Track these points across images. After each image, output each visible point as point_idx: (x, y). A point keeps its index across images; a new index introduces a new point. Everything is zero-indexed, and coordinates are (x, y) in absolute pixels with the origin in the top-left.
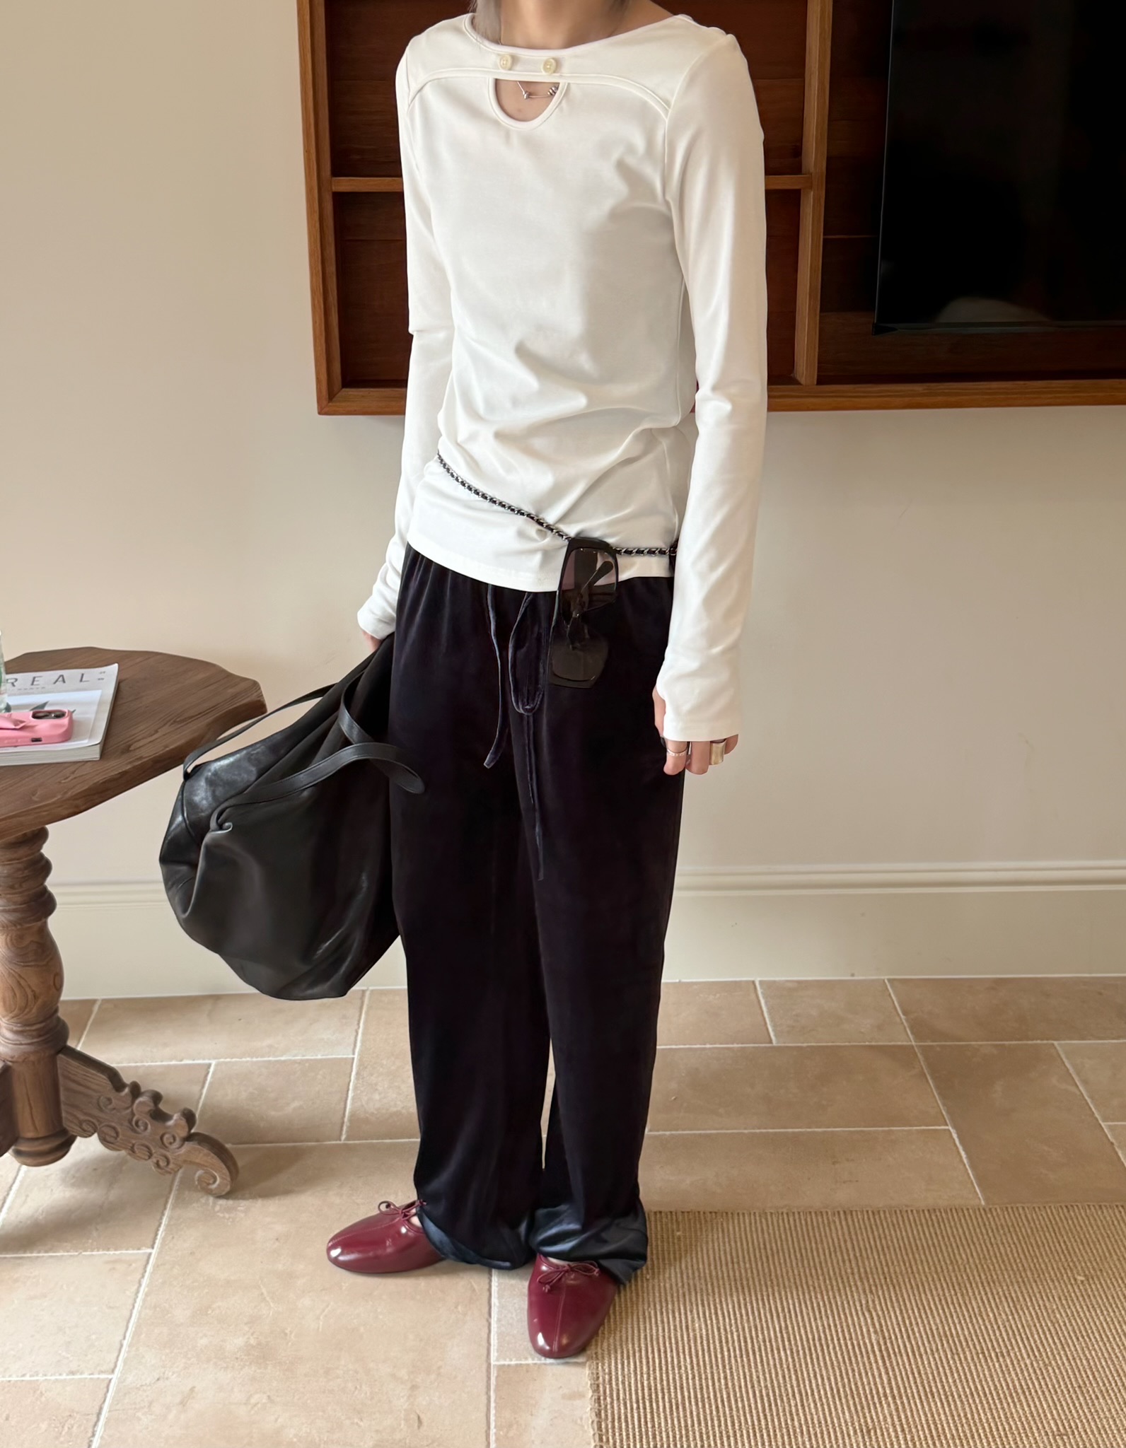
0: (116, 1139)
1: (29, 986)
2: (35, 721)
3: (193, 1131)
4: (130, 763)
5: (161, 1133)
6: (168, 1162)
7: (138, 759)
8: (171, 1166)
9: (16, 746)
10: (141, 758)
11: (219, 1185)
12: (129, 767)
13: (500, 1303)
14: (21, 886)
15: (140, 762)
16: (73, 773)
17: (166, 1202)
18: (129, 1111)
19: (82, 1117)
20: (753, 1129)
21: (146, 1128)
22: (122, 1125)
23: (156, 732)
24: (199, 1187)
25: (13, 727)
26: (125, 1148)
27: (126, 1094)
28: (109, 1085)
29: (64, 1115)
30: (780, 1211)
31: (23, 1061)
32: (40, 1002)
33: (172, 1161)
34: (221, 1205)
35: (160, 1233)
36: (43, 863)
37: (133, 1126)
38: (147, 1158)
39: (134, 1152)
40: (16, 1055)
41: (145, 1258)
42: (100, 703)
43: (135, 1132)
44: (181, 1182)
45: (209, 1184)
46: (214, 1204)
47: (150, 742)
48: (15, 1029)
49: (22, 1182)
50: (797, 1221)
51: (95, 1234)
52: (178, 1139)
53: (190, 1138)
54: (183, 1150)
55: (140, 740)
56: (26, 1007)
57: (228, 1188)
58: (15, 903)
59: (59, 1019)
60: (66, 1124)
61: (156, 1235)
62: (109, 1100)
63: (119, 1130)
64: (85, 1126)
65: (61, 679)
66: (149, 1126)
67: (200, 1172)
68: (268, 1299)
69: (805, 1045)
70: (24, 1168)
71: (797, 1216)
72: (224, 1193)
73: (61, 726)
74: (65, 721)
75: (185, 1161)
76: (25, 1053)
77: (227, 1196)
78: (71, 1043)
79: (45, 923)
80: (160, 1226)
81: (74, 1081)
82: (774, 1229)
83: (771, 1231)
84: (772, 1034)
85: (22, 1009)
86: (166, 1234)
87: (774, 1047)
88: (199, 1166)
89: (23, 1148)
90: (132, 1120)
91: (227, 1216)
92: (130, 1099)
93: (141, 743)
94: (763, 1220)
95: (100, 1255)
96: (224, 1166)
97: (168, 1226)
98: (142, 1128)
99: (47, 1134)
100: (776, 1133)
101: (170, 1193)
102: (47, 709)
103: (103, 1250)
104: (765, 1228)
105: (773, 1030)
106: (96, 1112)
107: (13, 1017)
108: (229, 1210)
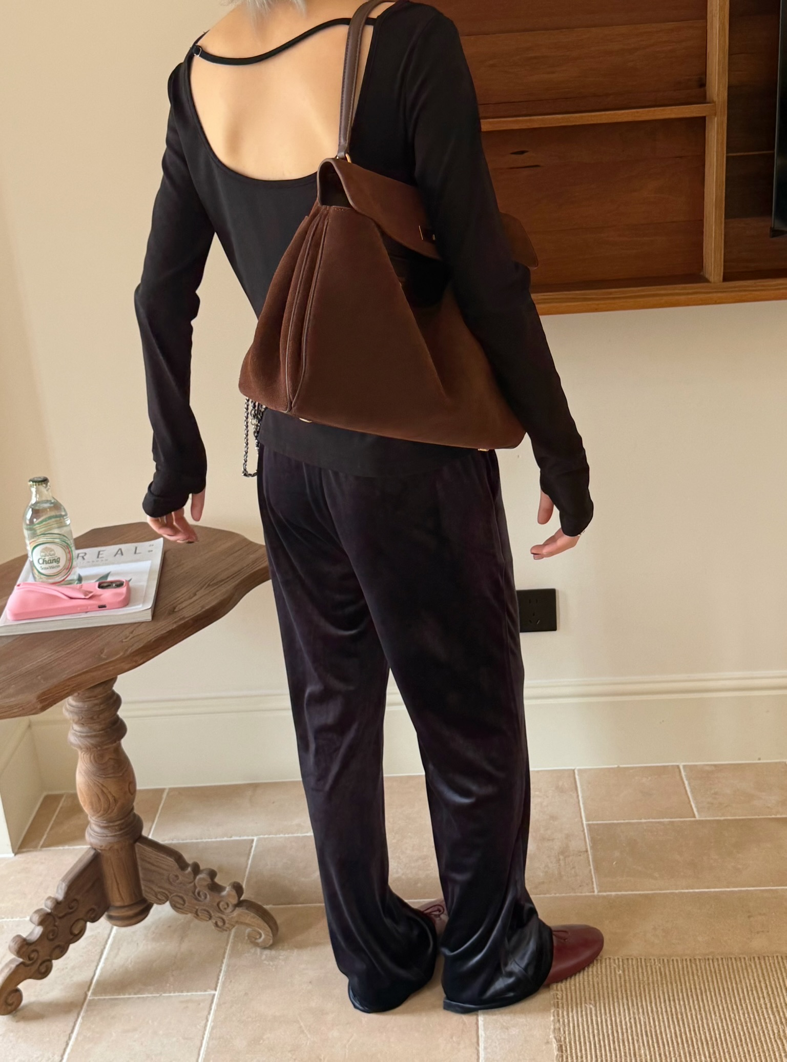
0: (183, 905)
1: (110, 792)
2: (100, 591)
3: (241, 899)
4: (175, 622)
5: (217, 900)
6: (224, 922)
7: (181, 619)
8: (227, 925)
9: (87, 612)
10: (184, 618)
11: (264, 939)
12: (175, 626)
13: (485, 1034)
14: (98, 717)
15: (183, 622)
16: (132, 632)
17: (225, 953)
18: (192, 884)
19: (157, 889)
20: (683, 889)
21: (206, 898)
22: (187, 895)
23: (195, 594)
24: (249, 941)
25: (83, 597)
26: (191, 912)
27: (189, 873)
28: (176, 866)
29: (143, 888)
30: (707, 958)
31: (110, 849)
32: (119, 804)
33: (227, 922)
34: (266, 955)
35: (221, 978)
36: (115, 697)
37: (197, 896)
38: (208, 919)
39: (198, 915)
40: (104, 844)
41: (211, 998)
42: (151, 572)
43: (199, 901)
44: (235, 936)
45: (256, 939)
46: (261, 954)
47: (191, 604)
48: (102, 825)
49: (115, 937)
50: (721, 965)
51: (171, 979)
52: (230, 906)
53: (240, 904)
54: (235, 914)
55: (182, 602)
56: (108, 810)
57: (271, 942)
58: (95, 730)
59: (135, 815)
60: (144, 894)
61: (218, 979)
62: (177, 876)
63: (186, 899)
64: (159, 897)
65: (120, 552)
66: (208, 896)
67: (248, 930)
68: (305, 1031)
69: (722, 818)
70: (115, 928)
71: (720, 962)
72: (267, 946)
73: (119, 594)
74: (123, 590)
75: (237, 922)
76: (110, 843)
77: (271, 947)
78: (144, 833)
79: (120, 745)
80: (220, 971)
81: (149, 863)
82: (702, 972)
83: (700, 974)
84: (695, 810)
85: (106, 811)
86: (225, 979)
87: (697, 821)
88: (248, 925)
89: (113, 913)
90: (195, 891)
91: (271, 963)
92: (192, 876)
93: (184, 605)
94: (694, 966)
95: (176, 996)
96: (267, 926)
97: (227, 972)
98: (203, 897)
99: (132, 903)
100: (701, 892)
101: (227, 945)
102: (110, 579)
103: (178, 992)
104: (695, 972)
105: (696, 807)
106: (167, 886)
107: (99, 817)
108: (272, 959)
